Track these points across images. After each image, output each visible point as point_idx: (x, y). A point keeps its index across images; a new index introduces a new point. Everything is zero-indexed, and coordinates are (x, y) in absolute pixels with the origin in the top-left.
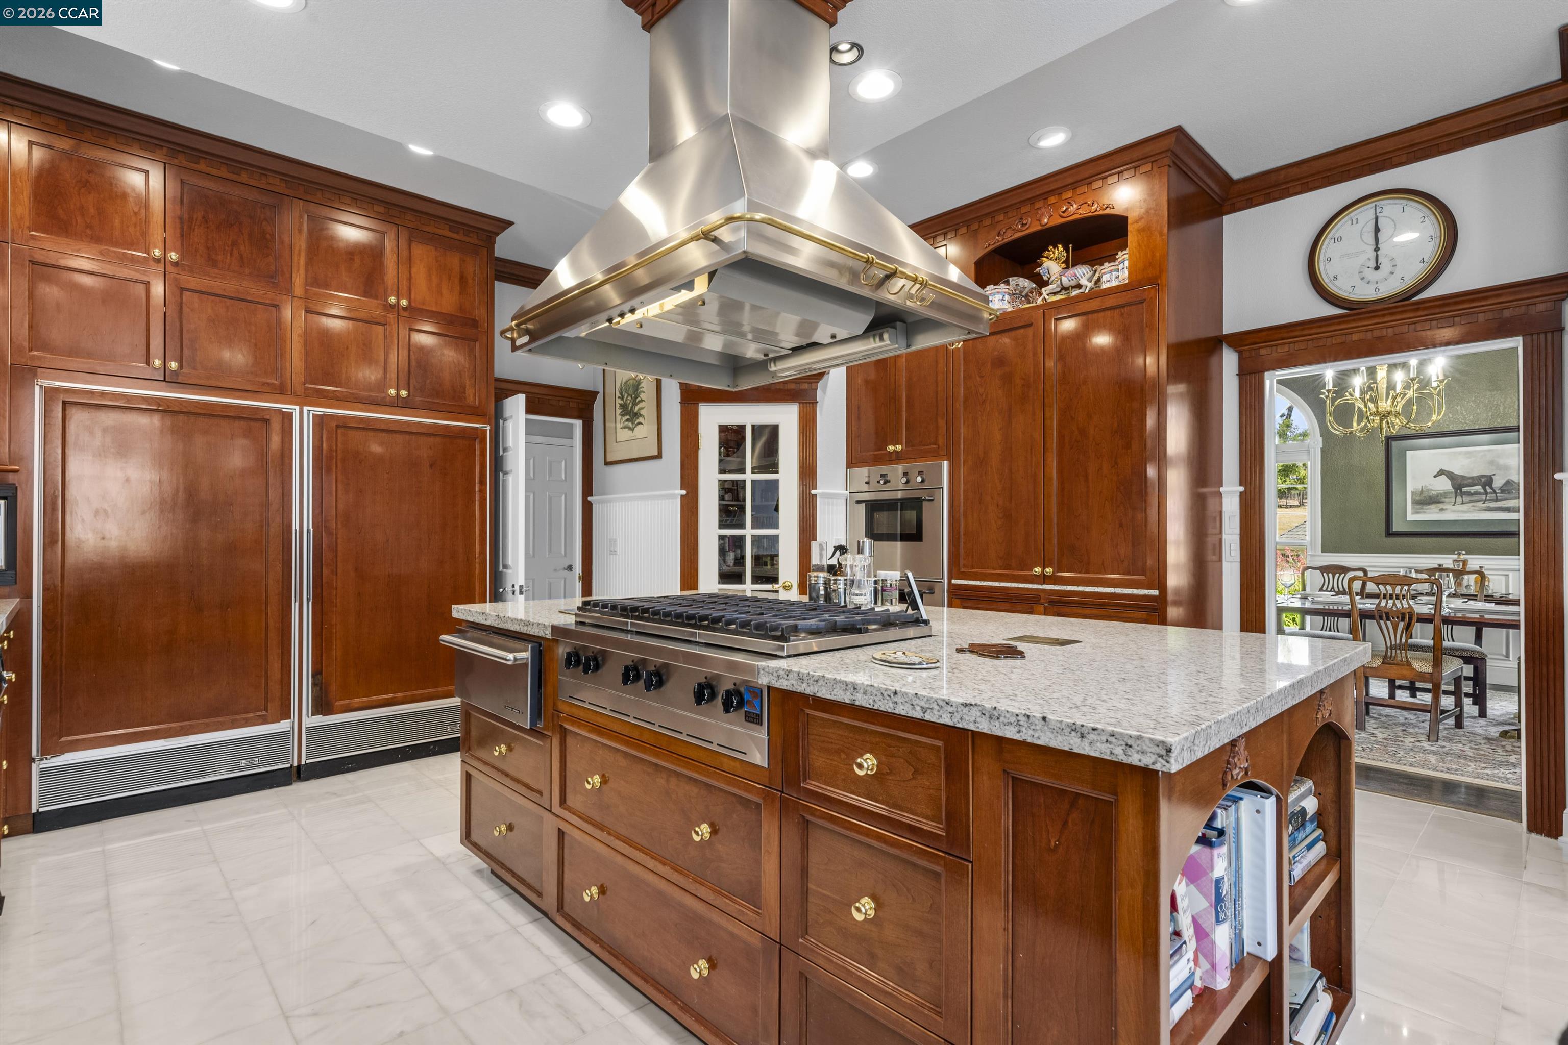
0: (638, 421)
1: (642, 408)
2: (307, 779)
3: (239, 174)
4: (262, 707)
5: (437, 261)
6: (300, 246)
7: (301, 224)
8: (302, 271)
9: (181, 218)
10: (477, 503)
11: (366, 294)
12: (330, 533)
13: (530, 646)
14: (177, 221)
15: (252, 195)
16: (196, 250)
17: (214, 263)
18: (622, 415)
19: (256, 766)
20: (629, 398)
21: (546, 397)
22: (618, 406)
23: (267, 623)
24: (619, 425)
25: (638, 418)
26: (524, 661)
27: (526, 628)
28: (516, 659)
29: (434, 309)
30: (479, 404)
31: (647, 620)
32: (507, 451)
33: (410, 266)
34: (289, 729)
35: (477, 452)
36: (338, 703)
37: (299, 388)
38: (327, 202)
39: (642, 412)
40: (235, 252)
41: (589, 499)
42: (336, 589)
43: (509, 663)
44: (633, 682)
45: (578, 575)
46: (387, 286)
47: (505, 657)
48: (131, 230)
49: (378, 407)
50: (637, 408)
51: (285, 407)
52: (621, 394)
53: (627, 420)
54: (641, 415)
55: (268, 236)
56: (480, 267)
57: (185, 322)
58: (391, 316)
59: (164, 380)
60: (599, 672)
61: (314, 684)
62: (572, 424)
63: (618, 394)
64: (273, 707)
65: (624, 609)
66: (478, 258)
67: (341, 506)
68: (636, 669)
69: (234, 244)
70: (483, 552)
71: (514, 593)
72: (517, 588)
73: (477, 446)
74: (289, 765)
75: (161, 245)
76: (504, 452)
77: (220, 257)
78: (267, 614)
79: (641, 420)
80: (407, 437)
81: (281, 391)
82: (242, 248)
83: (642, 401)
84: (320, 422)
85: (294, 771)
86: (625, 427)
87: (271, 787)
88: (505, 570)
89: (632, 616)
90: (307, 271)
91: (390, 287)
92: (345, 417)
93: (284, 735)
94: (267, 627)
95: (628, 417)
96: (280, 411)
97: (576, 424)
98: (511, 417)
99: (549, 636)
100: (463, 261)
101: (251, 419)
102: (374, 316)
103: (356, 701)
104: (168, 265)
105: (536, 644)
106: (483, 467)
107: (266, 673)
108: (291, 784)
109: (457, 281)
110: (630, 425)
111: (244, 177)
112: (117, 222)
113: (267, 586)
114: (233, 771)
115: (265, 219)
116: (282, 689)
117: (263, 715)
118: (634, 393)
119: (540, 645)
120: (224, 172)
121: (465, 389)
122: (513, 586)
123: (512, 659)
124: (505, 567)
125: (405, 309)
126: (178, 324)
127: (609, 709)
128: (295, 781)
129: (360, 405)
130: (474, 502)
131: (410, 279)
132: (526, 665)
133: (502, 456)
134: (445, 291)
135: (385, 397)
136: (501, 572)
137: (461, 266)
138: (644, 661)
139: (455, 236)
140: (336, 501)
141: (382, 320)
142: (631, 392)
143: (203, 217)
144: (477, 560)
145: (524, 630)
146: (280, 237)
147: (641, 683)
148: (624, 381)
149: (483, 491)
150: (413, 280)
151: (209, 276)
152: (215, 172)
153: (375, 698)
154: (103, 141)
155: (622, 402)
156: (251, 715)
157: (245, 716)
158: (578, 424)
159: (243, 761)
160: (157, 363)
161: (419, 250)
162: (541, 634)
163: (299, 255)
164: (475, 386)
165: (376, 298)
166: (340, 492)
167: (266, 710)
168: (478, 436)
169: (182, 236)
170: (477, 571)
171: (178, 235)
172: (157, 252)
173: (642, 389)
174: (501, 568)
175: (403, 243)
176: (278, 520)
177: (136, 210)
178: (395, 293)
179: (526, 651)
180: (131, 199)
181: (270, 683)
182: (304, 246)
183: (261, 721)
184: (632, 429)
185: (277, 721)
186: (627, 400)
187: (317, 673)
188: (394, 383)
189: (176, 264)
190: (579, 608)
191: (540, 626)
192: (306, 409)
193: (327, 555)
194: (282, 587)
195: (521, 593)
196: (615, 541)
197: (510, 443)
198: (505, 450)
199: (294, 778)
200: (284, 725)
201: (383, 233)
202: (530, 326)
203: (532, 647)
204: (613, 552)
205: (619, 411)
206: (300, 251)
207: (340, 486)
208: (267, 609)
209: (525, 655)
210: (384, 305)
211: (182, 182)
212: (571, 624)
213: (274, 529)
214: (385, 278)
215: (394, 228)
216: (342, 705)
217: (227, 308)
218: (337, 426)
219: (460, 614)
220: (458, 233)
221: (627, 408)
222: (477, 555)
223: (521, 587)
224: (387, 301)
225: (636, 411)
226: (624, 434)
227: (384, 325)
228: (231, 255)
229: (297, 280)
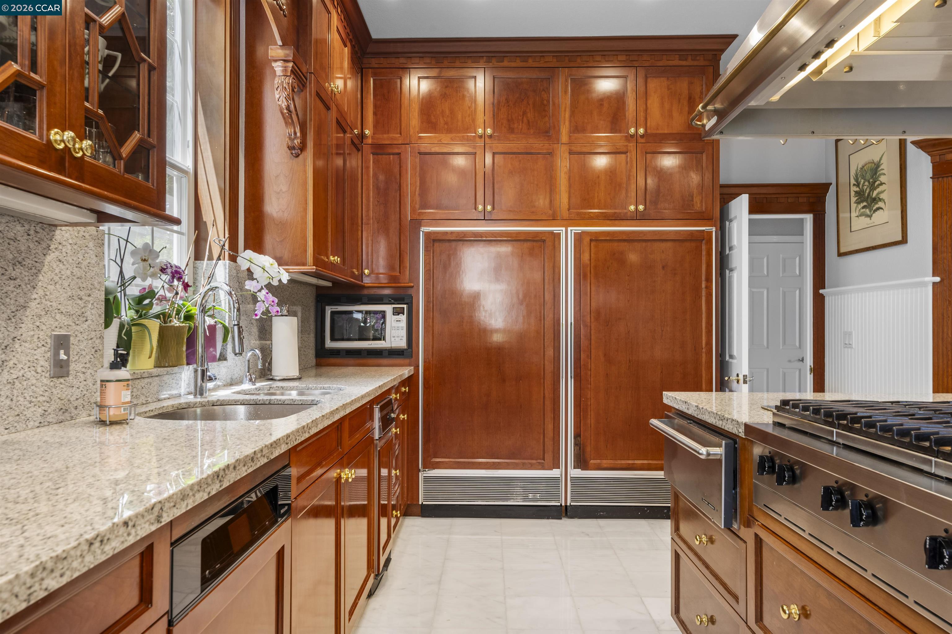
0: (877, 206)
1: (882, 192)
2: (572, 517)
3: (527, 61)
4: (542, 457)
5: (669, 89)
6: (566, 104)
7: (566, 86)
8: (567, 123)
9: (493, 104)
10: (704, 299)
11: (613, 130)
12: (585, 326)
13: (724, 442)
14: (491, 106)
15: (534, 75)
16: (502, 124)
17: (511, 130)
18: (858, 203)
19: (537, 500)
20: (867, 183)
21: (773, 196)
22: (853, 194)
23: (544, 394)
24: (854, 214)
25: (877, 203)
26: (718, 457)
27: (721, 422)
28: (708, 454)
29: (666, 132)
30: (706, 209)
31: (858, 432)
32: (732, 250)
33: (646, 100)
34: (559, 476)
35: (704, 253)
36: (592, 461)
37: (565, 214)
38: (584, 64)
39: (882, 196)
40: (525, 119)
41: (821, 291)
42: (591, 370)
43: (702, 457)
44: (836, 508)
45: (808, 368)
46: (628, 120)
47: (698, 450)
48: (467, 119)
49: (621, 222)
50: (875, 193)
51: (555, 229)
52: (857, 180)
53: (864, 207)
54: (880, 200)
55: (545, 102)
56: (706, 84)
57: (495, 176)
58: (631, 144)
59: (484, 219)
60: (797, 486)
61: (576, 444)
62: (802, 220)
63: (853, 182)
64: (549, 456)
65: (829, 414)
66: (704, 77)
67: (593, 304)
68: (840, 491)
69: (524, 113)
70: (709, 343)
71: (738, 382)
72: (741, 378)
73: (704, 247)
74: (559, 504)
75: (483, 126)
76: (730, 250)
77: (516, 125)
78: (544, 387)
79: (880, 204)
80: (644, 244)
81: (553, 219)
82: (529, 115)
83: (882, 184)
84: (579, 237)
85: (564, 509)
86: (861, 215)
87: (548, 518)
88: (731, 360)
89: (839, 424)
90: (570, 122)
91: (630, 121)
92: (596, 232)
93: (556, 480)
94: (544, 397)
95: (865, 204)
96: (552, 233)
97: (806, 219)
98: (736, 217)
99: (742, 435)
100: (691, 83)
101: (534, 241)
102: (618, 147)
103: (605, 463)
104: (486, 138)
105: (731, 441)
106: (709, 266)
107: (544, 431)
108: (561, 519)
109: (686, 103)
110: (868, 211)
111: (531, 63)
112: (460, 117)
113: (544, 365)
114: (524, 500)
115: (543, 90)
116: (554, 444)
117: (542, 463)
118: (872, 177)
119: (735, 442)
120: (518, 63)
121: (692, 197)
122: (738, 375)
123: (705, 453)
124: (731, 357)
125: (642, 136)
126: (491, 178)
127: (807, 532)
128: (564, 517)
129: (608, 222)
130: (700, 297)
131: (646, 110)
132: (720, 461)
133: (728, 254)
134: (675, 114)
135: (626, 213)
136: (728, 362)
137: (689, 89)
138: (853, 487)
139: (684, 63)
140: (590, 300)
141: (624, 149)
142: (868, 176)
143: (506, 99)
144: (704, 350)
145: (719, 424)
146: (553, 100)
147: (847, 512)
148: (860, 166)
149: (709, 288)
150: (649, 111)
151: (510, 140)
152: (513, 64)
153: (619, 462)
154: (453, 64)
155: (858, 189)
156: (534, 461)
157: (530, 461)
158: (808, 218)
159: (530, 495)
160: (480, 207)
161: (653, 84)
162: (735, 431)
163: (565, 110)
164: (702, 193)
165: (620, 132)
166: (593, 293)
167: (544, 459)
168: (705, 237)
169: (494, 115)
170: (704, 360)
171: (492, 116)
172: (480, 131)
173: (881, 172)
174: (727, 358)
175: (641, 81)
176: (551, 316)
177: (469, 105)
178: (635, 125)
179: (720, 446)
180: (467, 99)
181: (546, 440)
182: (569, 102)
183: (540, 467)
184: (870, 217)
185: (551, 469)
186: (863, 186)
187: (577, 436)
188: (633, 200)
189: (490, 137)
190: (777, 407)
191: (734, 422)
192: (569, 229)
193: (584, 343)
194: (554, 367)
195: (745, 382)
196: (850, 334)
197: (735, 242)
198: (731, 249)
199: (564, 514)
200: (555, 473)
201: (625, 77)
202: (718, 106)
203: (726, 444)
204: (848, 346)
205: (854, 199)
206: (565, 108)
207: (593, 289)
208: (544, 383)
209: (719, 451)
210: (626, 136)
211: (494, 78)
212: (767, 424)
213: (549, 322)
214: (627, 114)
215: (634, 70)
216: (595, 464)
217: (520, 161)
218: (591, 240)
219: (669, 401)
220: (686, 60)
221: (864, 195)
222: (704, 346)
223: (745, 376)
224: (628, 133)
225: (874, 196)
226: (859, 223)
227: (625, 153)
228: (522, 122)
229: (564, 130)
